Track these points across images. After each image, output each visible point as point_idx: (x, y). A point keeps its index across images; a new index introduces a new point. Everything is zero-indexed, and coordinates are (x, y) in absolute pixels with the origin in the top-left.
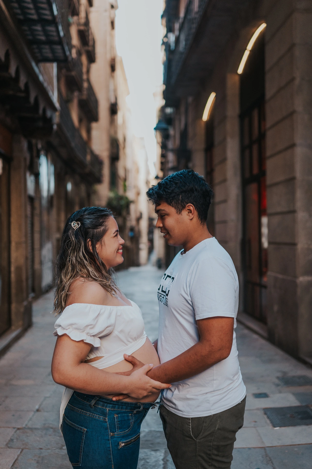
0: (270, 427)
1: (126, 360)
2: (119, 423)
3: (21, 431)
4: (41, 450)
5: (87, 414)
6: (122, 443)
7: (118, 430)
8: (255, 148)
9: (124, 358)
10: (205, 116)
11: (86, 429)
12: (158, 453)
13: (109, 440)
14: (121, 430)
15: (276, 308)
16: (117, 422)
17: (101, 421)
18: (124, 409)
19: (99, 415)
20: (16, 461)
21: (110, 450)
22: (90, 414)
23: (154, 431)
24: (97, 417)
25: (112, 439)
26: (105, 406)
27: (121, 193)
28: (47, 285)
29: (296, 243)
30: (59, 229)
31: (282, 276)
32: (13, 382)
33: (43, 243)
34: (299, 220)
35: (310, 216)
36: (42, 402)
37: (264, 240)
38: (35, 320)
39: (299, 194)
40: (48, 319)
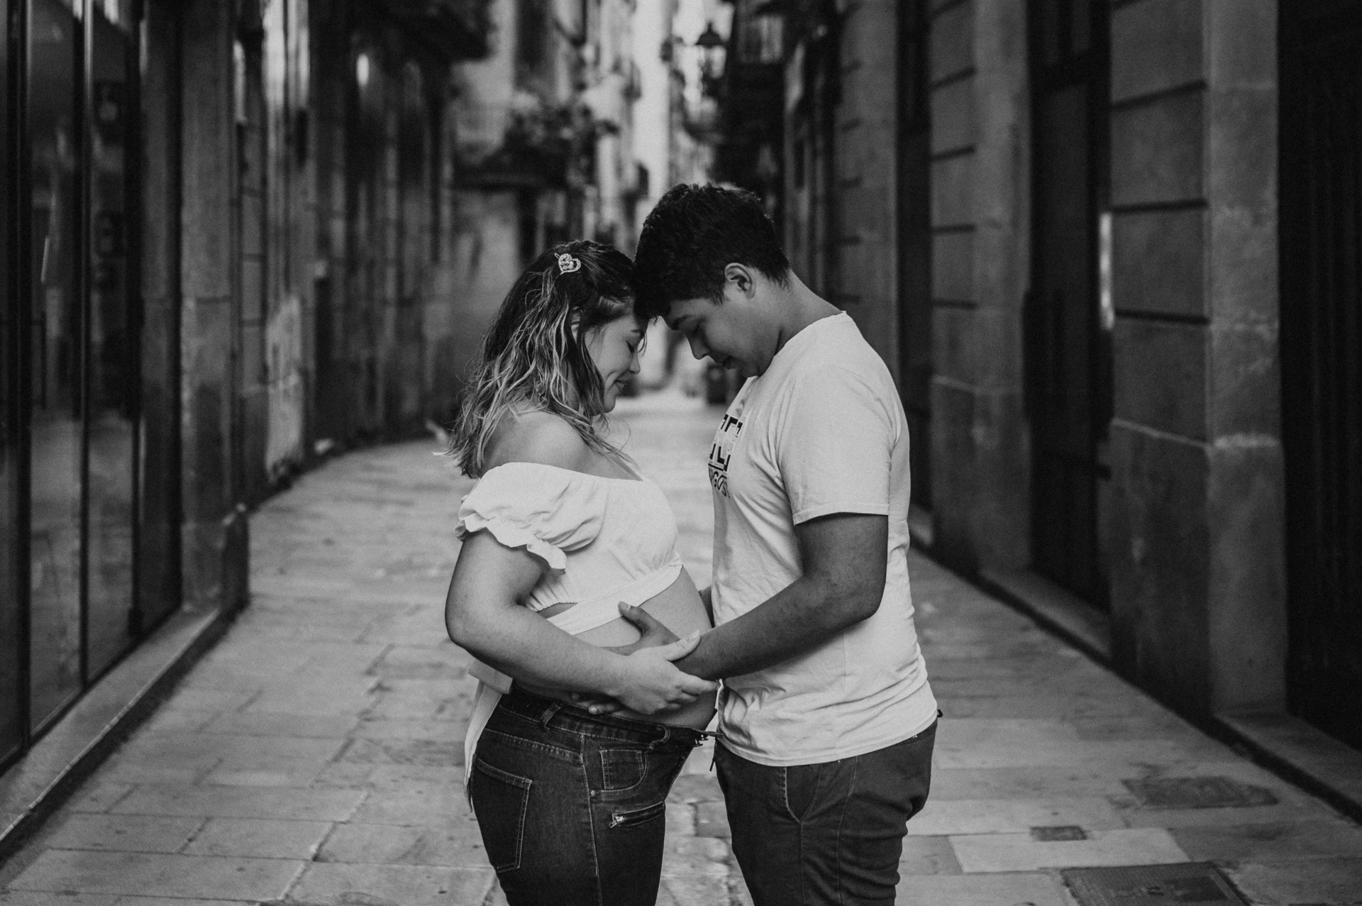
1: (625, 618)
2: (611, 767)
5: (533, 746)
6: (619, 815)
7: (607, 785)
9: (621, 611)
11: (531, 781)
13: (586, 807)
14: (617, 787)
15: (1138, 549)
16: (605, 765)
17: (568, 762)
18: (622, 738)
19: (563, 748)
21: (589, 831)
22: (540, 747)
24: (557, 753)
25: (593, 805)
26: (576, 728)
27: (563, 91)
28: (285, 461)
29: (1206, 312)
30: (324, 242)
31: (1156, 434)
32: (221, 778)
33: (271, 300)
34: (1215, 234)
35: (1257, 220)
36: (328, 836)
37: (1106, 300)
38: (257, 584)
39: (1217, 142)
40: (303, 583)
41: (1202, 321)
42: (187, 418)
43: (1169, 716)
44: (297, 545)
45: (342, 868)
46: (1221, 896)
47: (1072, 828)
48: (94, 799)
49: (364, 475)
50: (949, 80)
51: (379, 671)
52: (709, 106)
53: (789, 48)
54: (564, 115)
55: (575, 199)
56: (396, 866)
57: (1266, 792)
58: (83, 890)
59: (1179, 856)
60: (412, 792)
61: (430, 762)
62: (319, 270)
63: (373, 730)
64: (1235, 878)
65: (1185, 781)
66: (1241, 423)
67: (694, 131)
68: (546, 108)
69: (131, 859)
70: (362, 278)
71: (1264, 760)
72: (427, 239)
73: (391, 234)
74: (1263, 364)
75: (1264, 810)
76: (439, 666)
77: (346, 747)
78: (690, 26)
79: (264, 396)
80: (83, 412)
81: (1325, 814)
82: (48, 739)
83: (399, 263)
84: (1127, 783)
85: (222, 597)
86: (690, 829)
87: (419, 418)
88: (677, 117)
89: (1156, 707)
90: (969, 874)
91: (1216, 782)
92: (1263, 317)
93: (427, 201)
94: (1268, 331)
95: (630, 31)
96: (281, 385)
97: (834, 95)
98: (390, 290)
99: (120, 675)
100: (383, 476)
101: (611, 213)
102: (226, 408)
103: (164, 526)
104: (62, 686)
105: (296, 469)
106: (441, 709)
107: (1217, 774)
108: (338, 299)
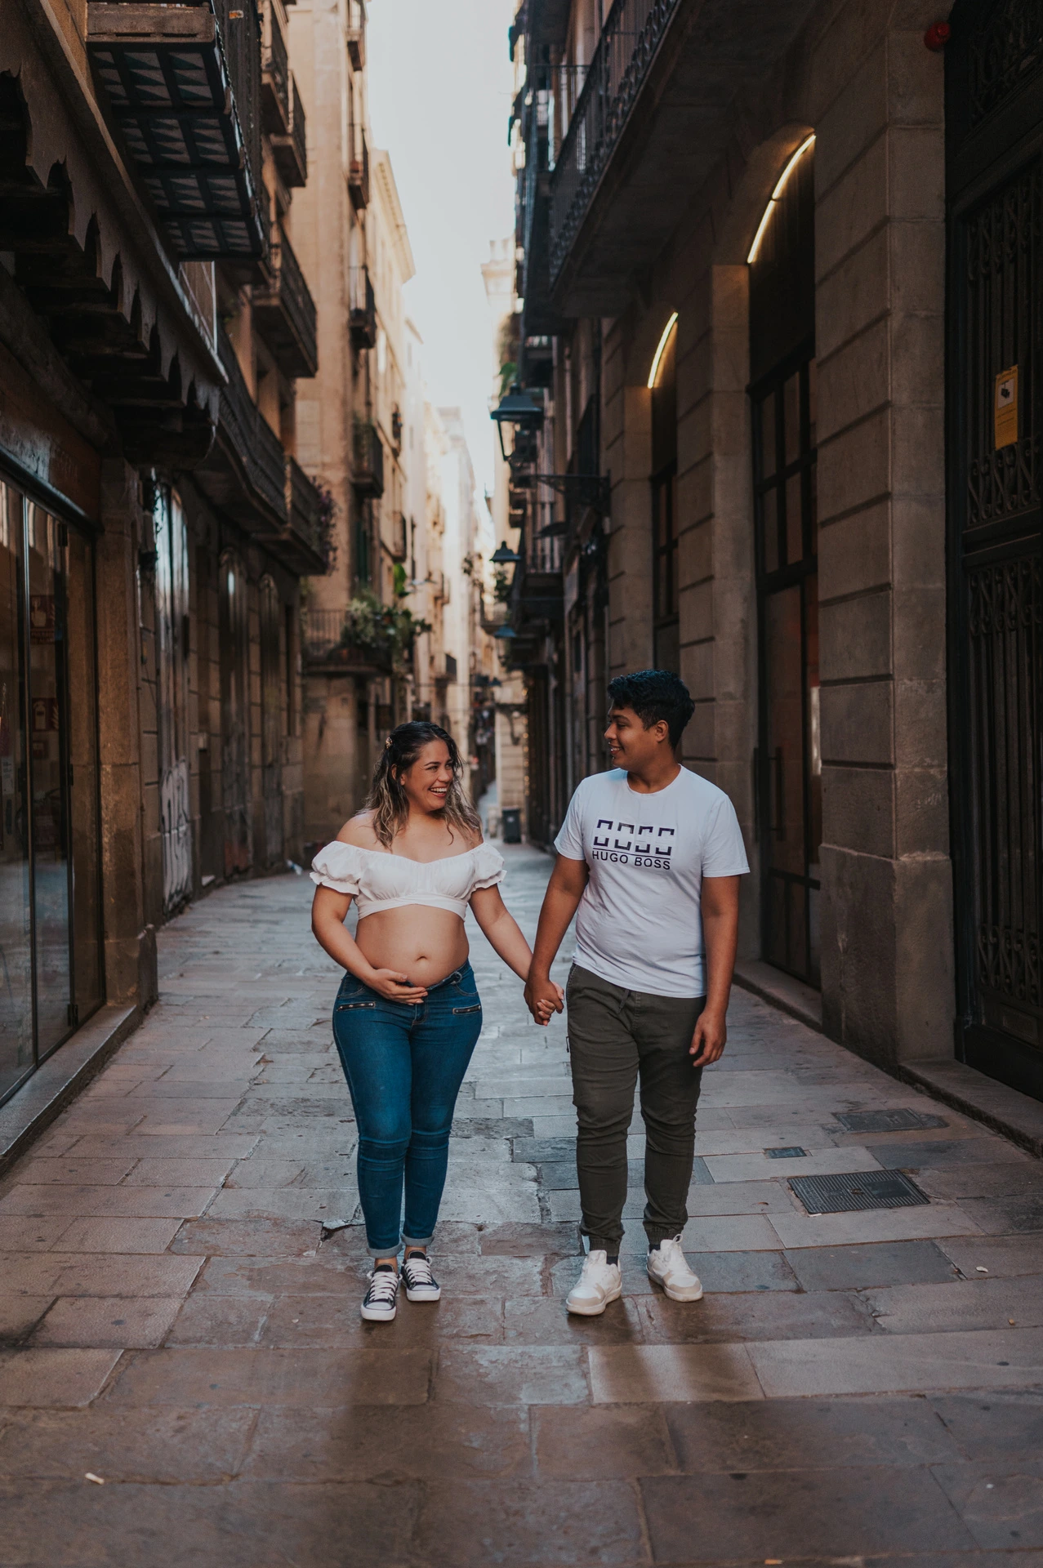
0: (802, 1212)
3: (195, 1224)
4: (253, 1259)
8: (794, 484)
10: (653, 381)
12: (529, 1262)
15: (842, 940)
20: (198, 1276)
23: (517, 1223)
27: (388, 598)
28: (177, 892)
29: (893, 761)
30: (204, 719)
31: (856, 854)
32: (146, 1129)
33: (165, 767)
34: (898, 699)
35: (930, 689)
36: (232, 1169)
37: (816, 753)
38: (163, 986)
39: (900, 630)
40: (199, 984)
41: (890, 766)
42: (107, 857)
43: (868, 1065)
44: (191, 956)
45: (245, 1192)
46: (907, 1193)
47: (795, 1149)
48: (50, 1147)
49: (240, 902)
50: (693, 586)
51: (262, 1048)
52: (503, 607)
53: (566, 562)
54: (390, 615)
55: (398, 682)
56: (286, 1190)
57: (940, 1118)
58: (48, 1213)
59: (876, 1166)
60: (295, 1136)
61: (307, 1113)
62: (201, 742)
63: (260, 1092)
64: (917, 1180)
65: (878, 1112)
66: (920, 844)
67: (490, 628)
68: (375, 614)
69: (83, 1190)
70: (234, 745)
71: (937, 1095)
72: (284, 714)
73: (256, 711)
74: (937, 798)
75: (938, 1131)
76: (309, 1043)
77: (241, 1104)
78: (487, 545)
79: (162, 840)
80: (30, 857)
81: (984, 1133)
82: (11, 1103)
83: (263, 736)
84: (834, 1115)
85: (138, 995)
86: (508, 1157)
87: (281, 857)
88: (478, 616)
89: (857, 1060)
90: (719, 1183)
91: (900, 1112)
92: (936, 762)
93: (284, 686)
94: (939, 773)
95: (440, 549)
96: (174, 832)
97: (602, 599)
98: (256, 757)
99: (64, 1053)
100: (258, 902)
101: (426, 694)
102: (137, 849)
103: (92, 941)
104: (20, 1065)
105: (187, 898)
106: (313, 1075)
107: (902, 1107)
108: (216, 765)
